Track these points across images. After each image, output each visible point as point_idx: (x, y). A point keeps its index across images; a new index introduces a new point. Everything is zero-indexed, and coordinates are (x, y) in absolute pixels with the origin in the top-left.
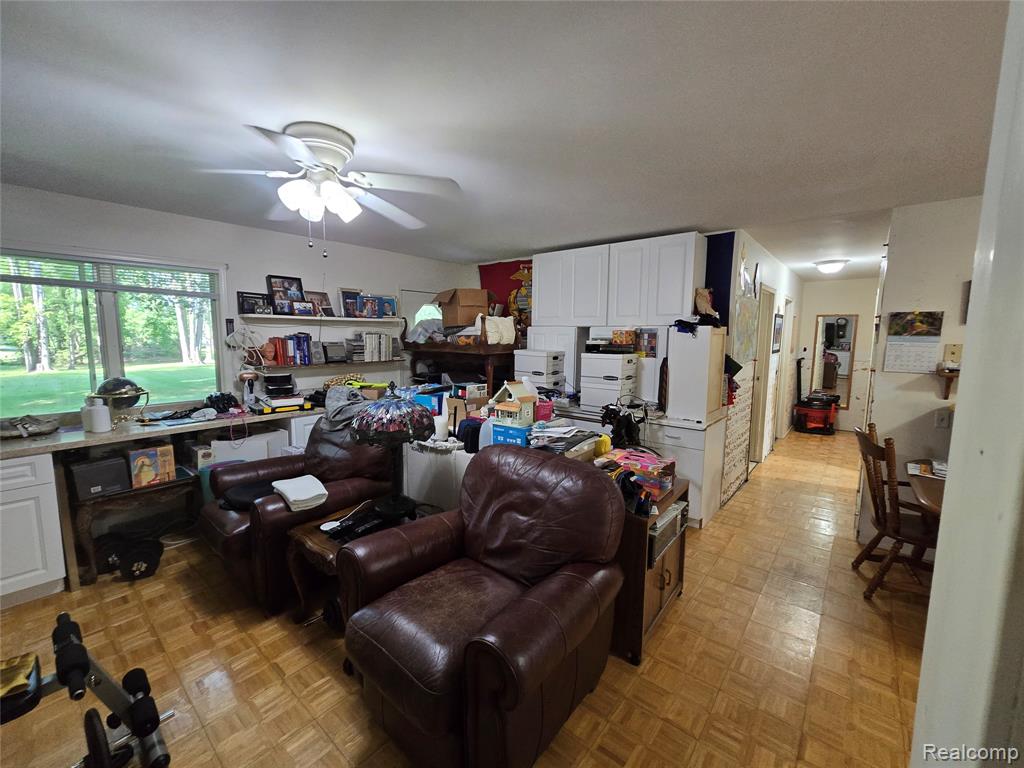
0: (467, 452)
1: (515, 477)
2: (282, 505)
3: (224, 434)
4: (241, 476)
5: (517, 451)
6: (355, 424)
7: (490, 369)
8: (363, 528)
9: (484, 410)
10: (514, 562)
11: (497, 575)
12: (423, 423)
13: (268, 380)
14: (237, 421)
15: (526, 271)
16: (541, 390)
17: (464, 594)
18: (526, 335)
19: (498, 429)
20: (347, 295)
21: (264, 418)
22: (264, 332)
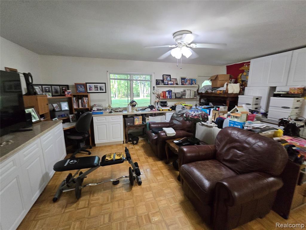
0: (218, 128)
1: (237, 138)
2: (164, 134)
3: (152, 115)
4: (155, 126)
5: (238, 130)
6: (185, 115)
7: (228, 102)
8: (185, 144)
9: (225, 116)
10: (234, 165)
11: (227, 168)
12: (205, 117)
13: (161, 102)
14: (155, 112)
15: (247, 66)
16: (250, 110)
17: (216, 170)
18: (244, 90)
19: (231, 122)
20: (182, 79)
21: (160, 112)
22: (161, 90)
